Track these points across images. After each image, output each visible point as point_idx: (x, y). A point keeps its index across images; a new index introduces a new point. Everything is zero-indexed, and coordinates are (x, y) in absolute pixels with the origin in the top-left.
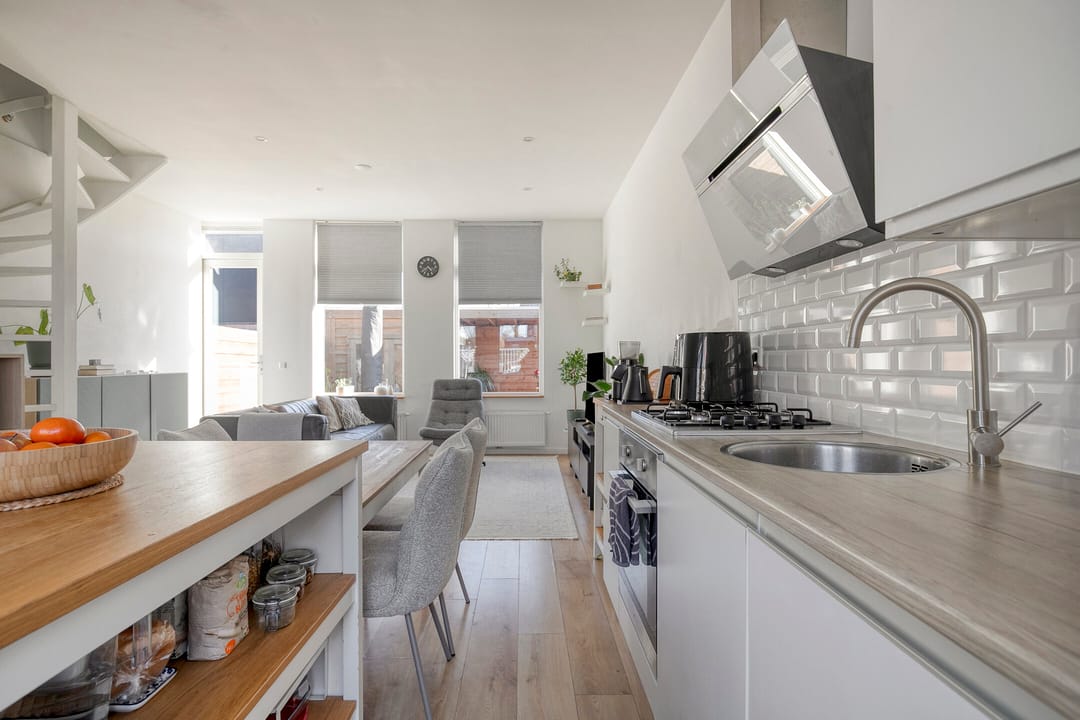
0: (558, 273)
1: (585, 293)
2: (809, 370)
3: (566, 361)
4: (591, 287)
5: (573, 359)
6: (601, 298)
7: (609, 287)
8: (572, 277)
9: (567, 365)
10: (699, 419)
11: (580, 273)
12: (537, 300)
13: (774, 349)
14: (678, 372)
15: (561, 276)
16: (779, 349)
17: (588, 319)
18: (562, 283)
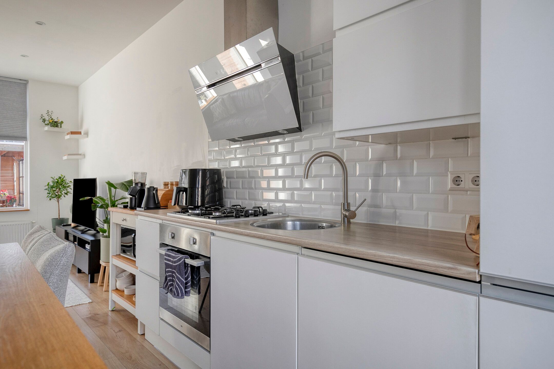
0: (44, 121)
1: (67, 137)
2: (256, 189)
3: (51, 184)
4: (72, 133)
5: (57, 182)
6: (77, 140)
7: (87, 134)
8: (55, 124)
9: (52, 187)
10: (218, 214)
11: (62, 122)
12: (24, 138)
13: (233, 178)
14: (185, 190)
15: (47, 122)
16: (236, 178)
17: (69, 155)
18: (46, 128)
